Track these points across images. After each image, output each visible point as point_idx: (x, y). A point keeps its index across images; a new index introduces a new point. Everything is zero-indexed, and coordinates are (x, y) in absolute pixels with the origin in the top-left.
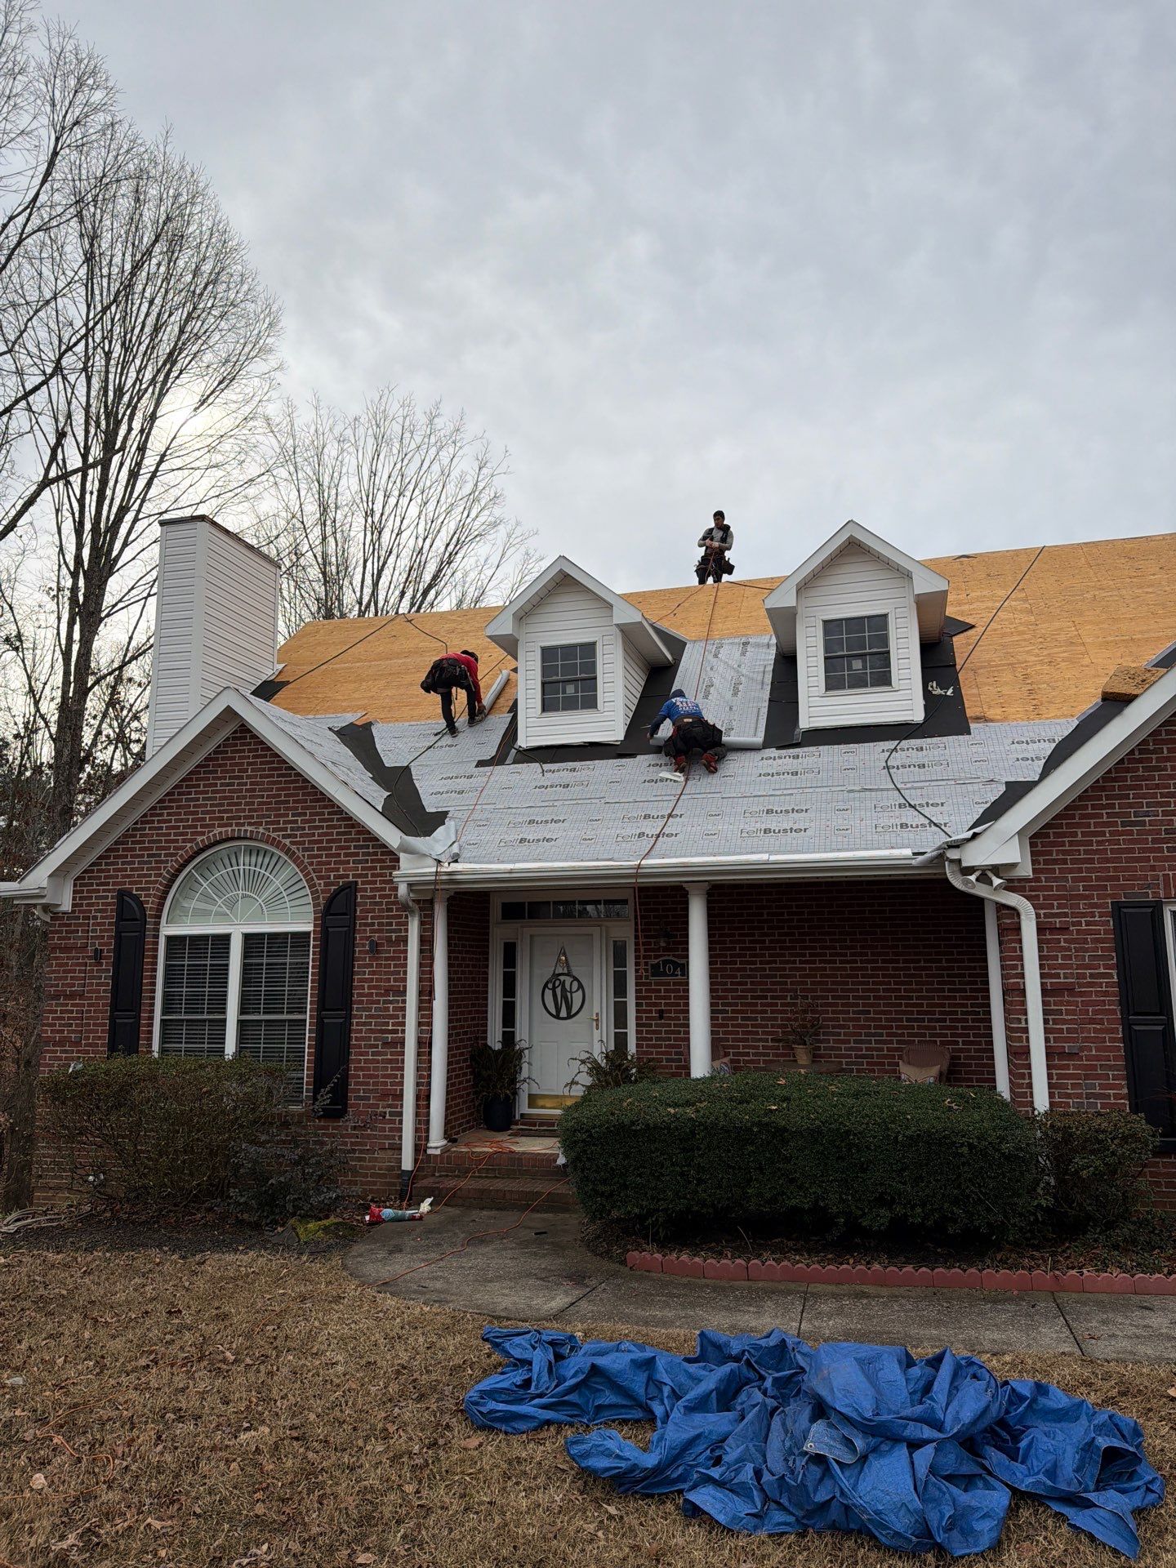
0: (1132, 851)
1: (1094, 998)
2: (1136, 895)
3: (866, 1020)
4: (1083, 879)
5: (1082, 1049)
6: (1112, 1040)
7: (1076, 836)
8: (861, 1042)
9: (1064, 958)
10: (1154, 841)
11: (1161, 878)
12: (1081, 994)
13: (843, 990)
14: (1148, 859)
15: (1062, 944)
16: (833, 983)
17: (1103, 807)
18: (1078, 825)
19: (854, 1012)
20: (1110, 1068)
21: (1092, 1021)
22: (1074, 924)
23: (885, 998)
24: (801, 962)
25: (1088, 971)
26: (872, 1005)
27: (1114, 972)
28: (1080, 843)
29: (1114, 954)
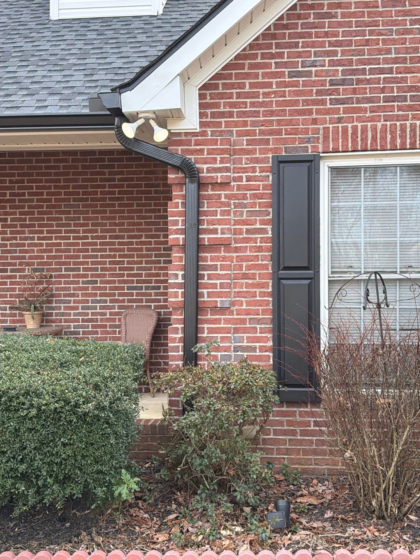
0: (296, 103)
1: (248, 253)
2: (296, 149)
3: (94, 288)
4: (247, 133)
5: (233, 303)
6: (263, 294)
7: (244, 87)
8: (88, 308)
9: (223, 213)
10: (318, 92)
11: (321, 132)
12: (237, 250)
13: (75, 263)
14: (310, 112)
15: (223, 200)
16: (67, 257)
17: (273, 56)
18: (247, 76)
19: (83, 283)
20: (259, 321)
21: (245, 276)
22: (235, 179)
23: (111, 269)
24: (39, 238)
25: (245, 227)
26: (99, 276)
27: (269, 228)
28: (248, 95)
29: (270, 210)
